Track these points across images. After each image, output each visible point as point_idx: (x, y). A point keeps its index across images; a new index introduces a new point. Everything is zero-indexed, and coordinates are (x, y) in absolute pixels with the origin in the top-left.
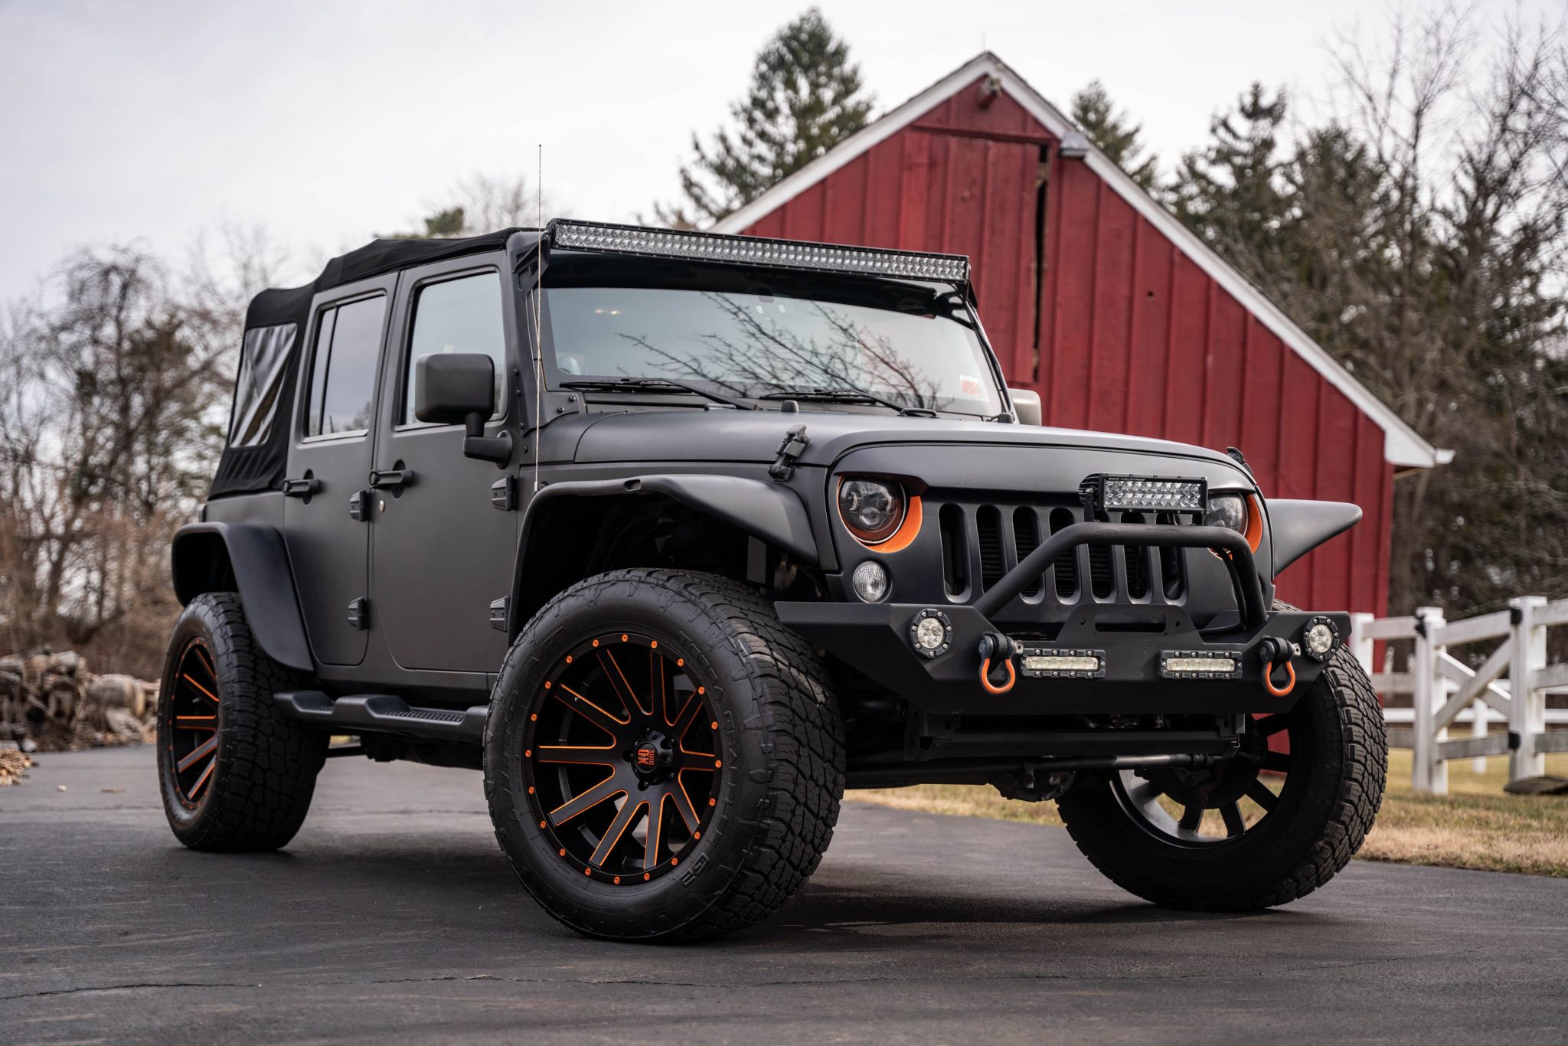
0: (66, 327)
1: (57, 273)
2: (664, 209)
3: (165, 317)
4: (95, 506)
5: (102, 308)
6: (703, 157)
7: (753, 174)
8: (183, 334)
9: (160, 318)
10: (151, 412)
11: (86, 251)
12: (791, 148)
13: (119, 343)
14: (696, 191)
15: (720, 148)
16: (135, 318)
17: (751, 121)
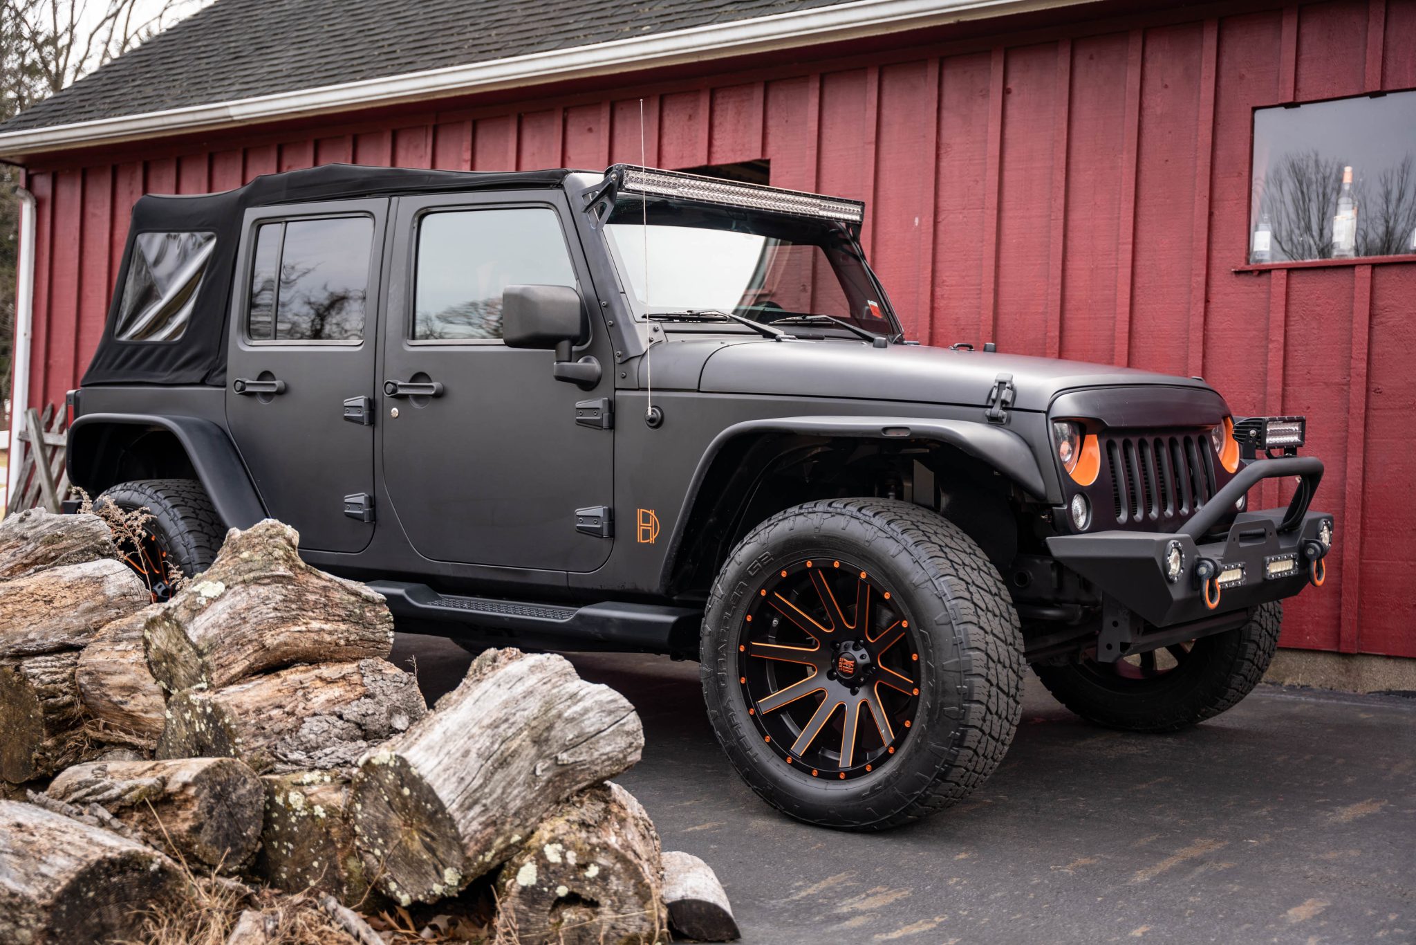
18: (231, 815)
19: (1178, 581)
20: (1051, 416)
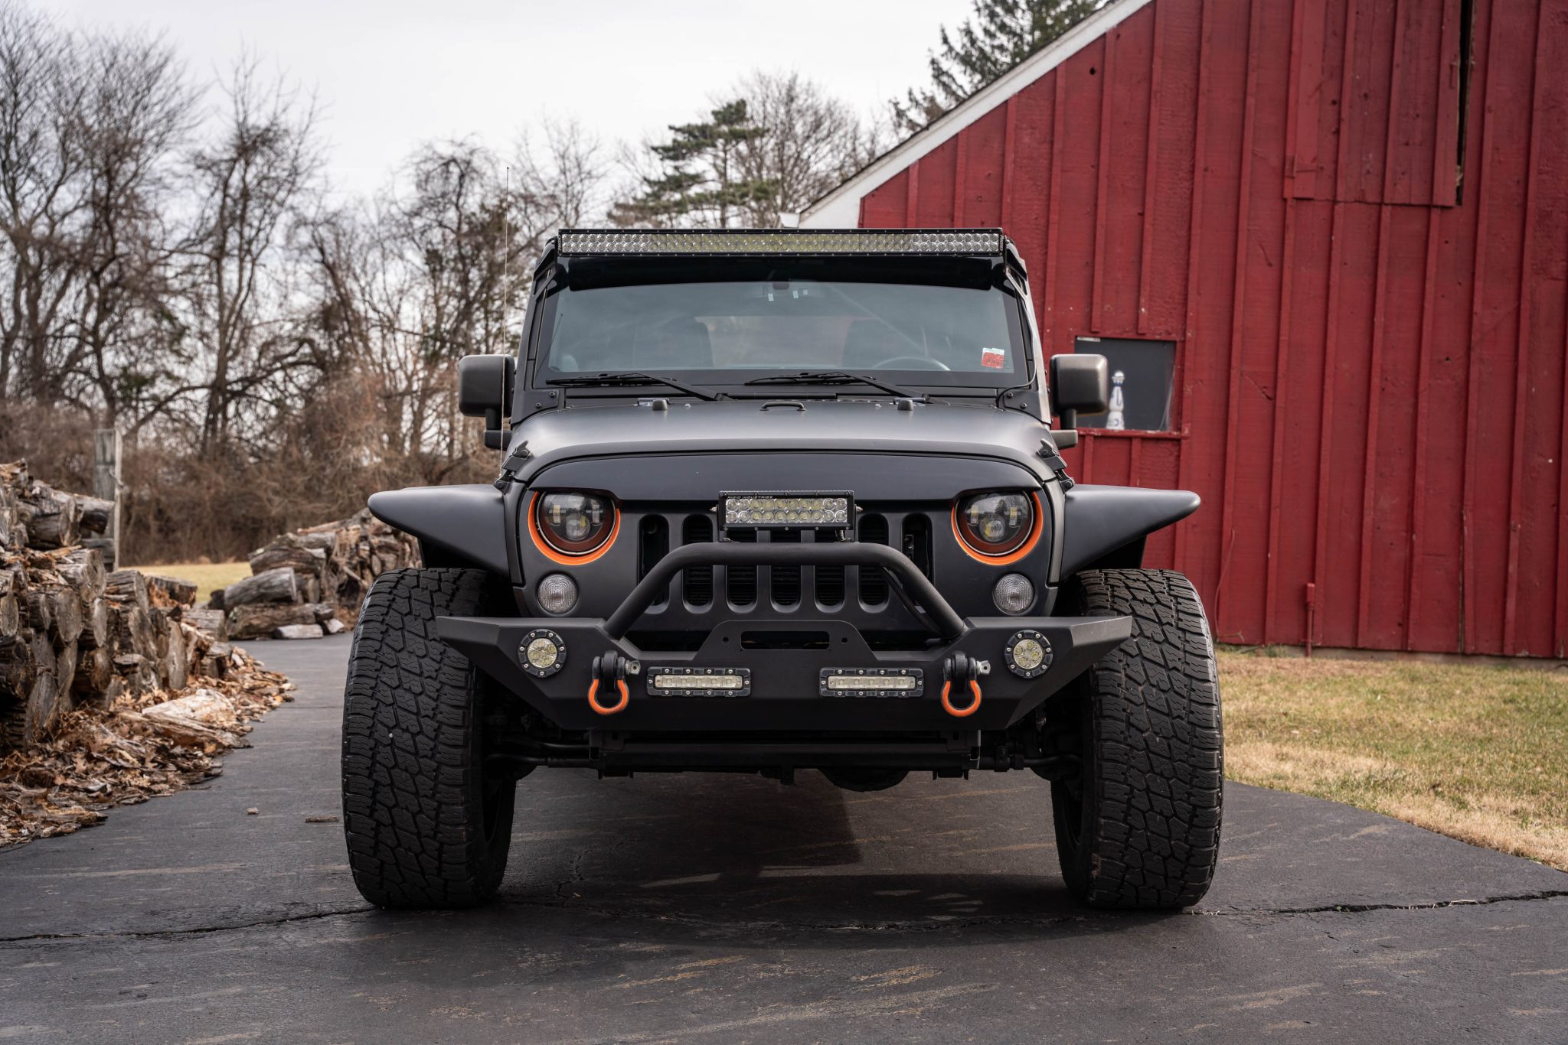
0: (417, 213)
1: (406, 167)
2: (919, 97)
3: (496, 202)
4: (444, 366)
5: (444, 195)
6: (951, 49)
7: (995, 63)
8: (512, 215)
9: (492, 202)
10: (488, 283)
11: (429, 147)
12: (1028, 38)
13: (459, 228)
14: (945, 79)
15: (966, 40)
16: (472, 203)
17: (993, 15)
19: (552, 676)
20: (533, 485)
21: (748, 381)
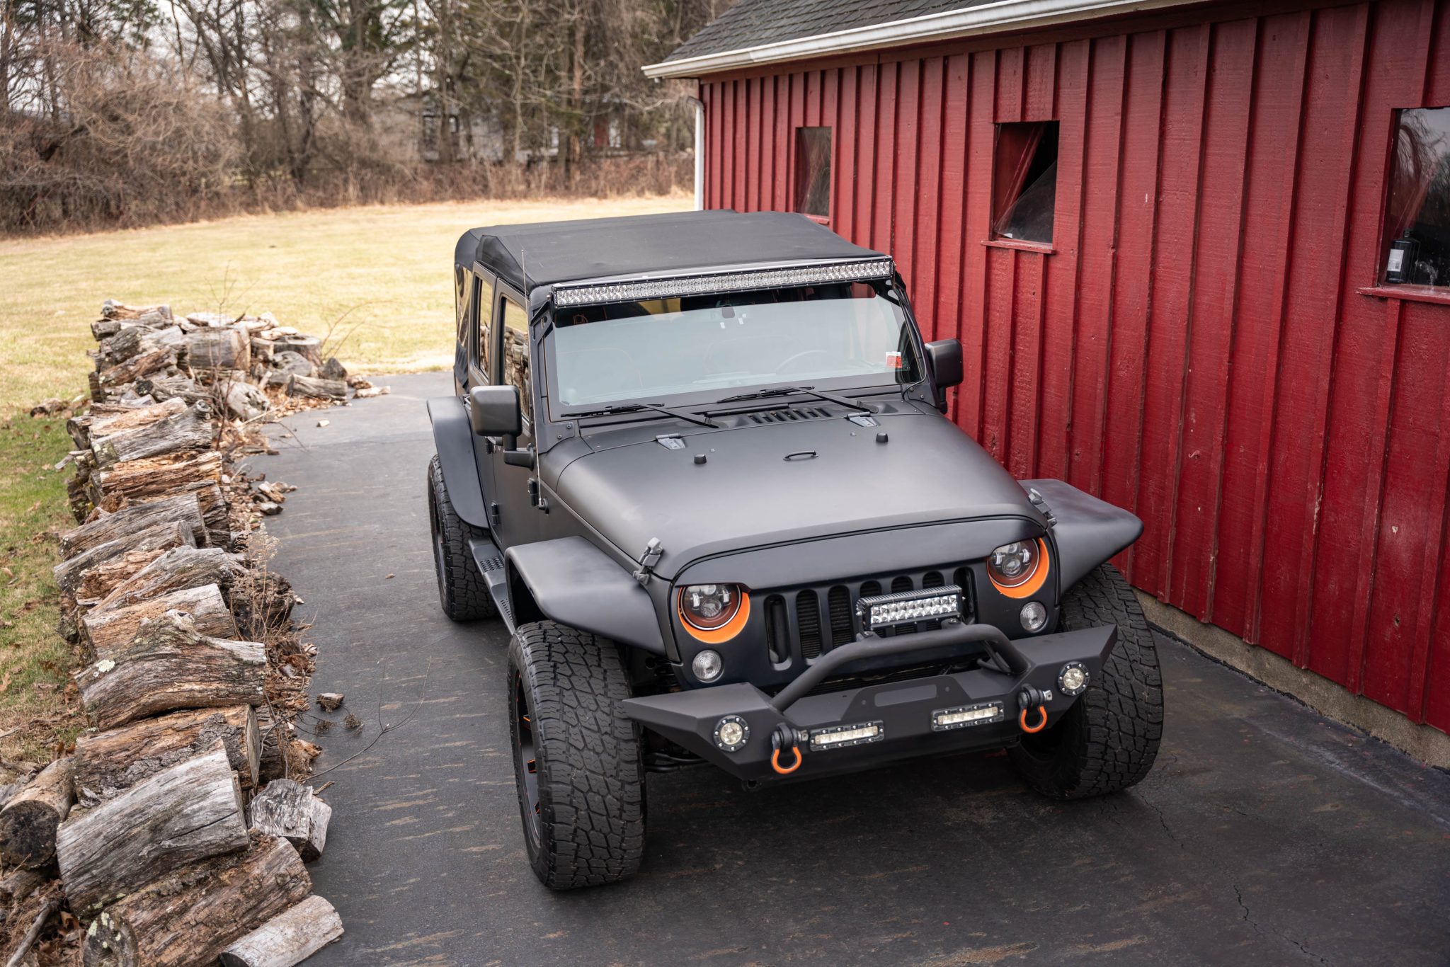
18: (32, 834)
19: (740, 749)
20: (677, 584)
21: (721, 399)
